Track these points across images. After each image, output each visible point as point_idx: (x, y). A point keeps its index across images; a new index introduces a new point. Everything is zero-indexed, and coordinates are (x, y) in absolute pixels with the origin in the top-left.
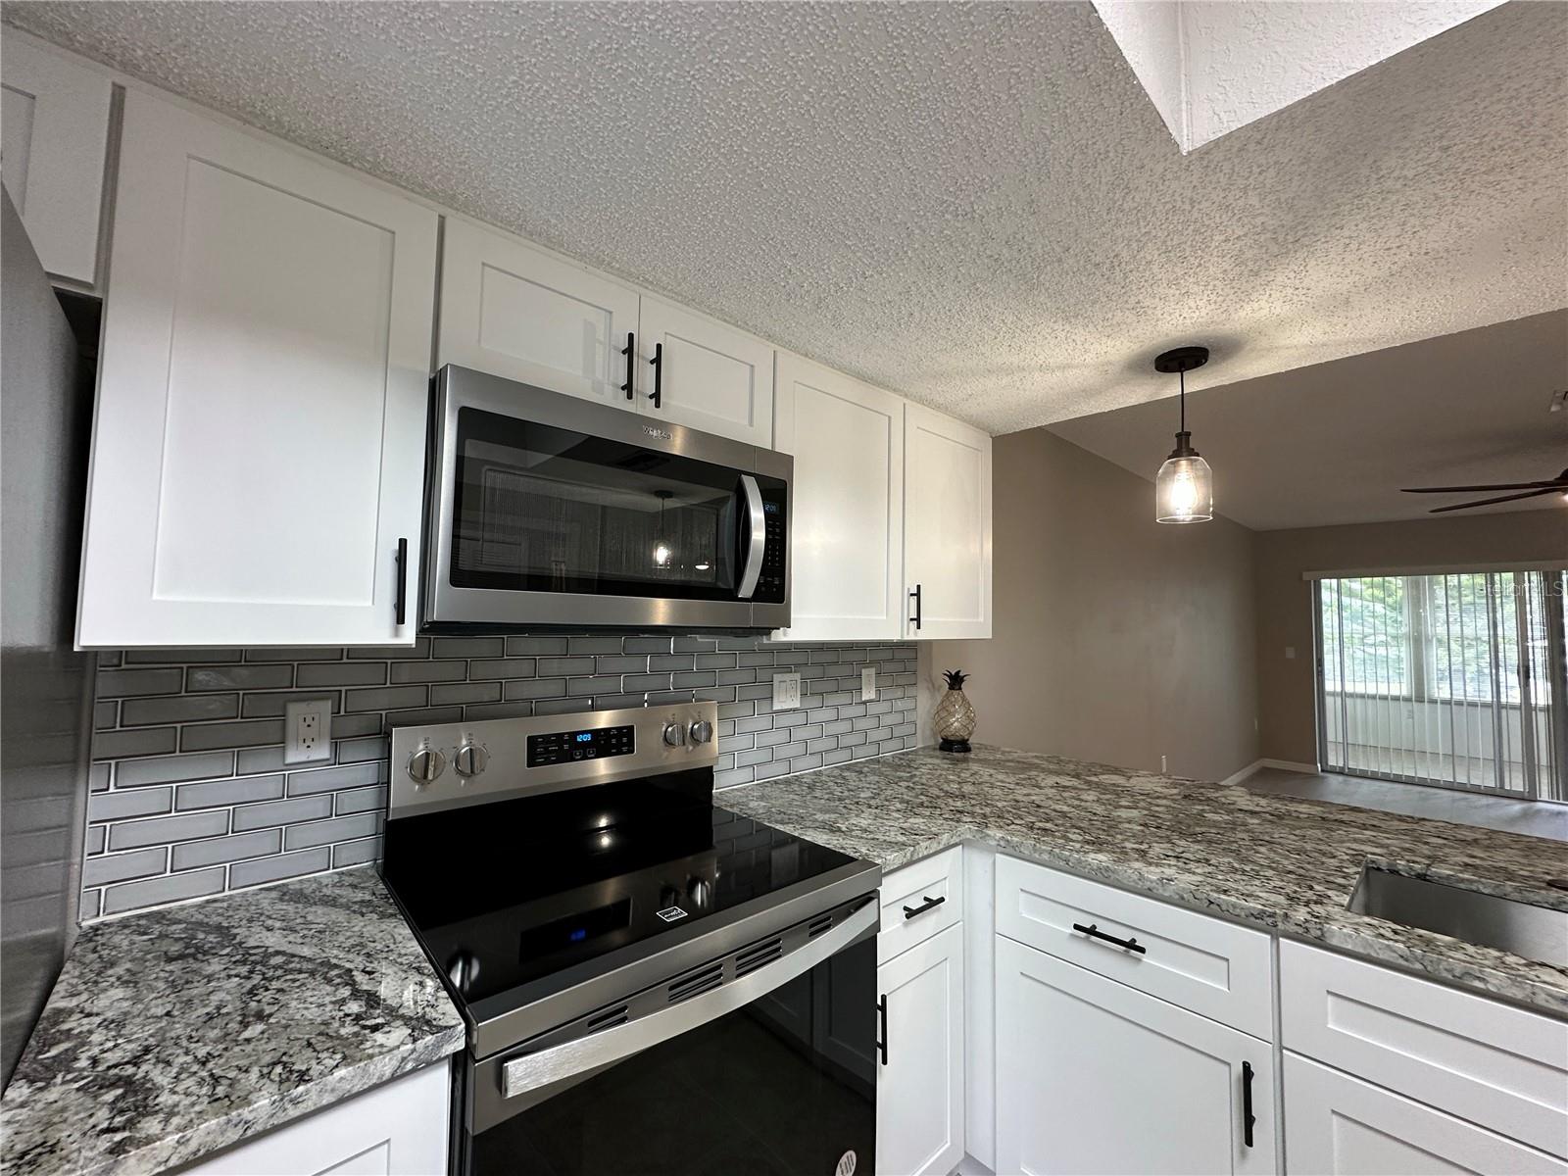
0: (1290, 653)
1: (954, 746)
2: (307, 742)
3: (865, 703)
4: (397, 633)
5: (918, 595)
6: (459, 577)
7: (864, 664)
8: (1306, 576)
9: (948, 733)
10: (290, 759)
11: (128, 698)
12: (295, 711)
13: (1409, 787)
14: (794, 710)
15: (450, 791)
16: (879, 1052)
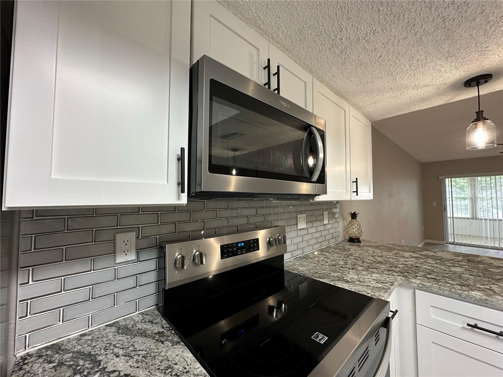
0: (435, 204)
1: (354, 240)
3: (324, 225)
4: (179, 198)
5: (356, 182)
6: (213, 168)
7: (324, 210)
8: (440, 178)
9: (352, 235)
10: (117, 262)
11: (37, 235)
12: (120, 238)
13: (478, 248)
14: (304, 229)
15: (191, 274)
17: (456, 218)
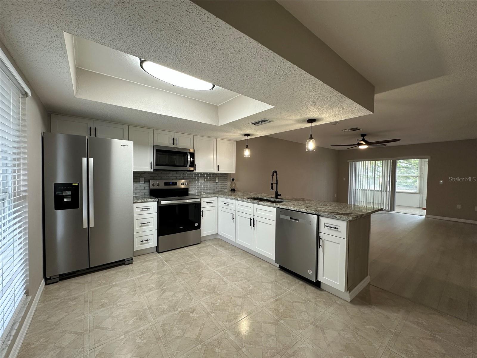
1: (232, 190)
2: (142, 182)
3: (216, 183)
5: (218, 166)
6: (156, 165)
7: (216, 177)
9: (232, 188)
12: (141, 178)
14: (203, 183)
15: (156, 187)
16: (201, 216)
17: (376, 191)
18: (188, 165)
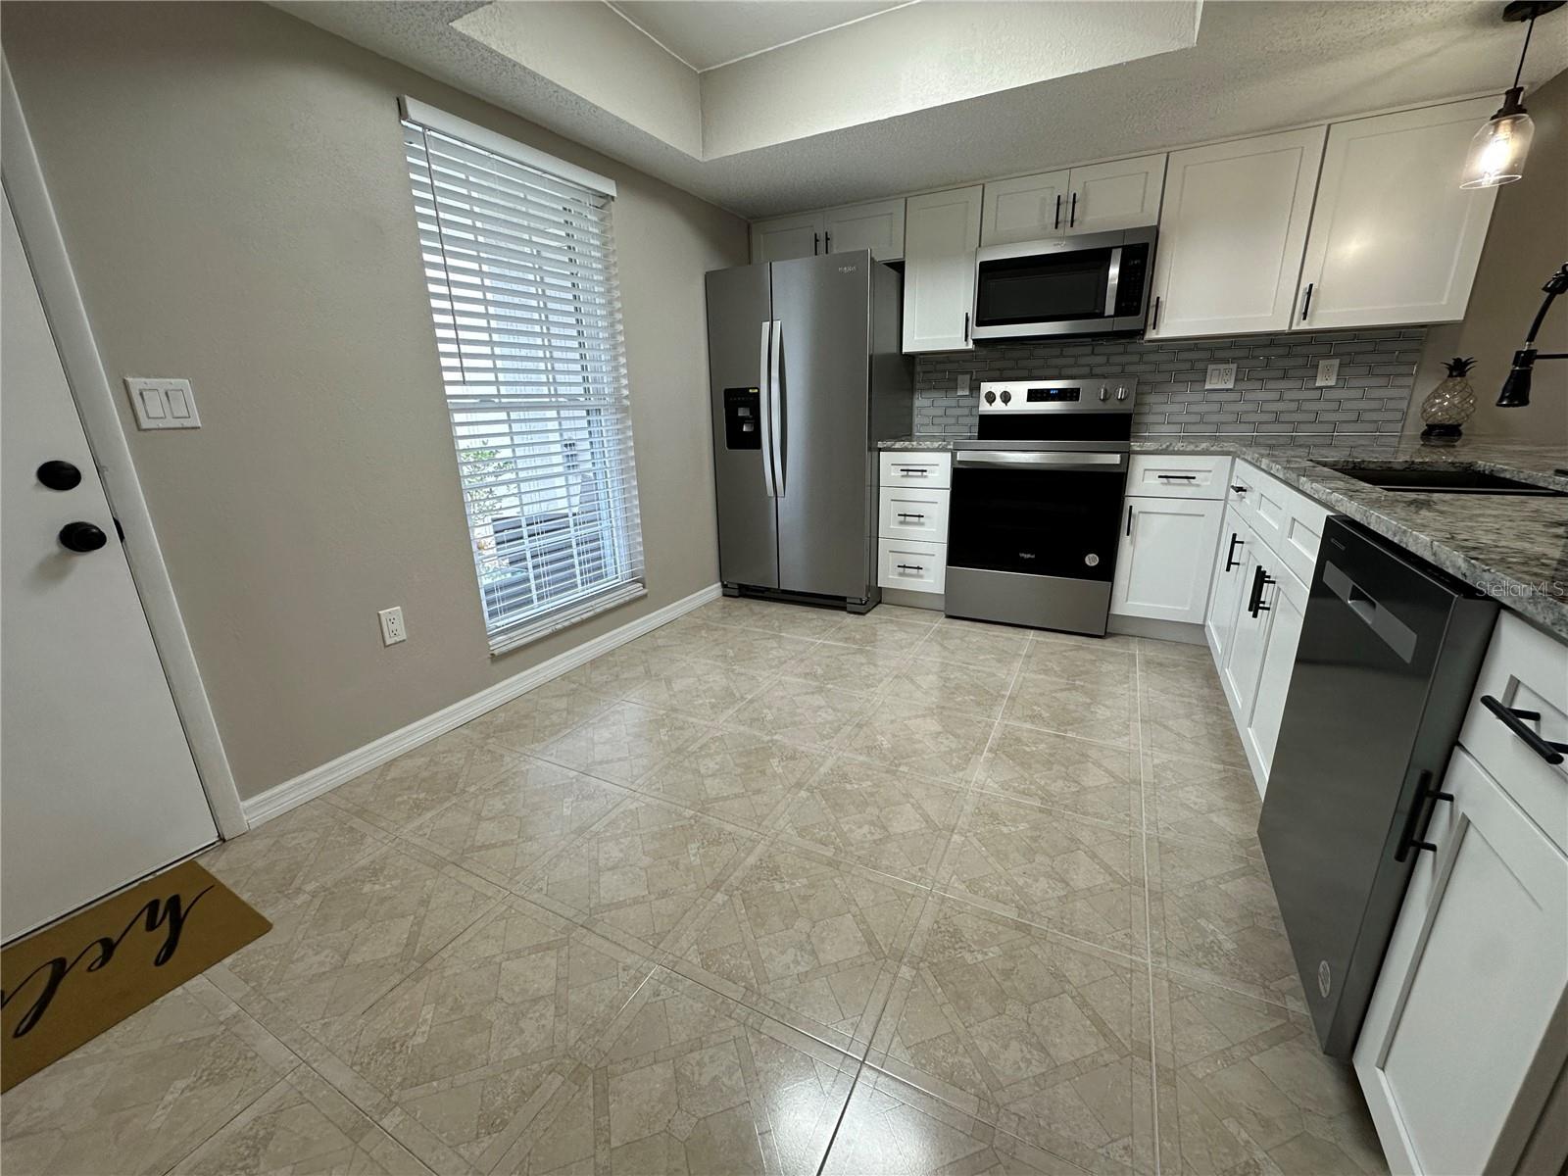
1: (1440, 432)
2: (963, 389)
3: (1319, 388)
5: (1310, 292)
6: (981, 321)
7: (1325, 356)
9: (1434, 420)
10: (958, 394)
12: (960, 377)
14: (1227, 390)
15: (998, 407)
16: (1124, 531)
18: (1110, 308)
